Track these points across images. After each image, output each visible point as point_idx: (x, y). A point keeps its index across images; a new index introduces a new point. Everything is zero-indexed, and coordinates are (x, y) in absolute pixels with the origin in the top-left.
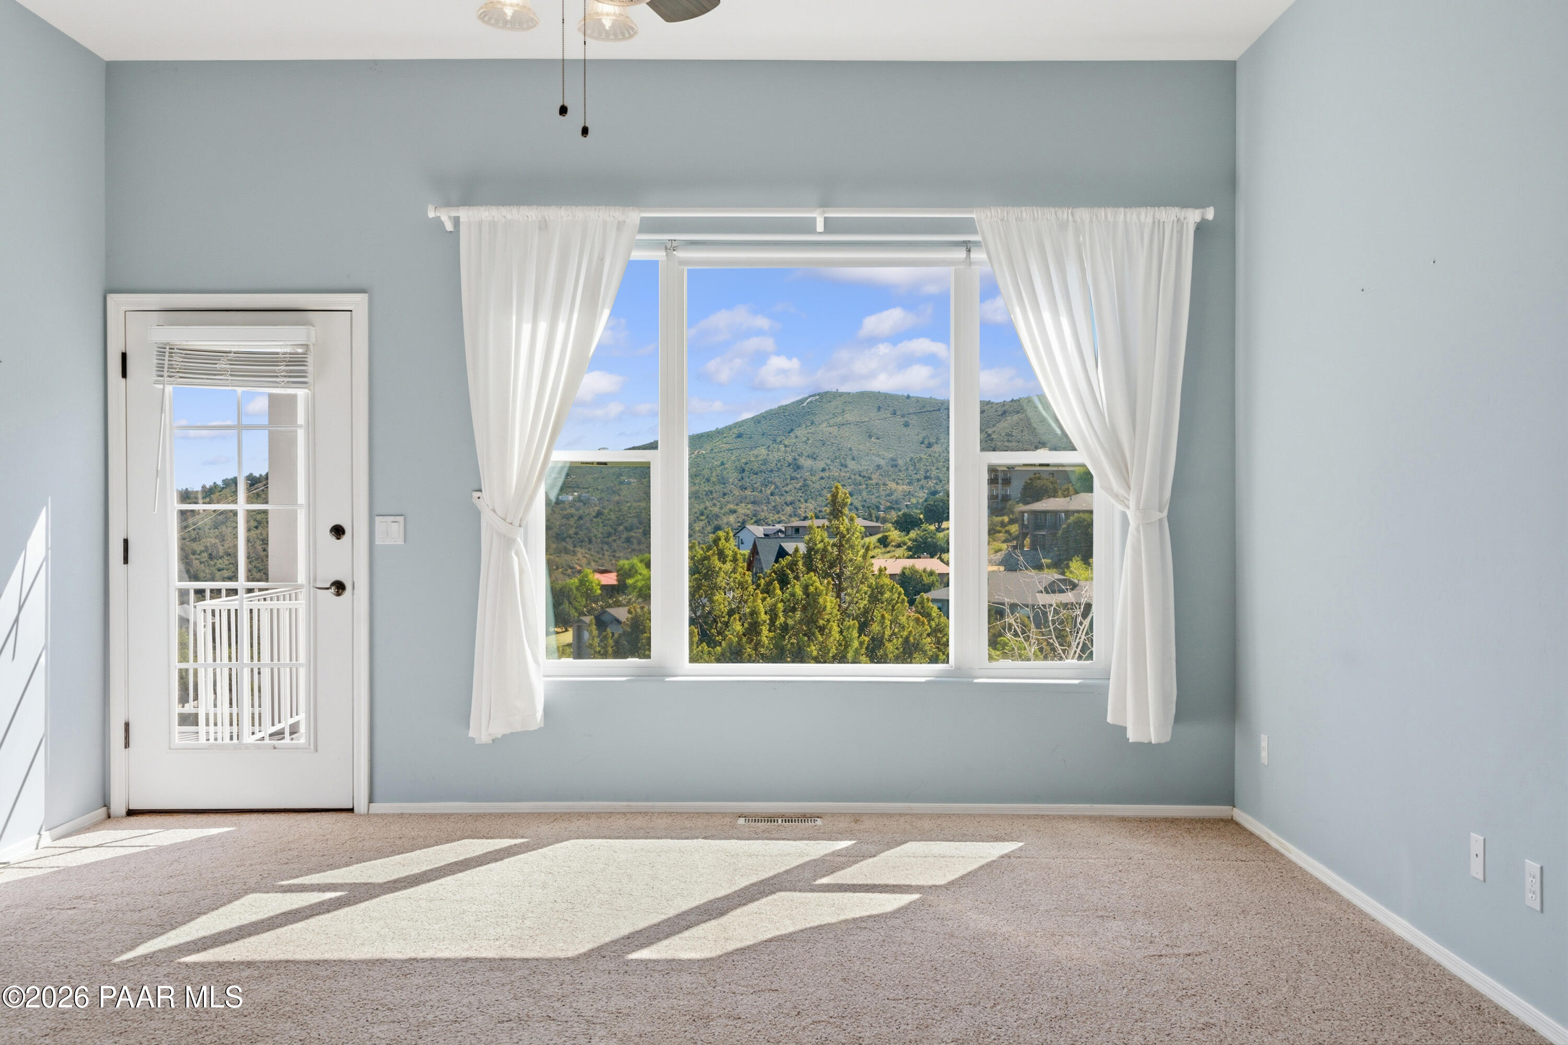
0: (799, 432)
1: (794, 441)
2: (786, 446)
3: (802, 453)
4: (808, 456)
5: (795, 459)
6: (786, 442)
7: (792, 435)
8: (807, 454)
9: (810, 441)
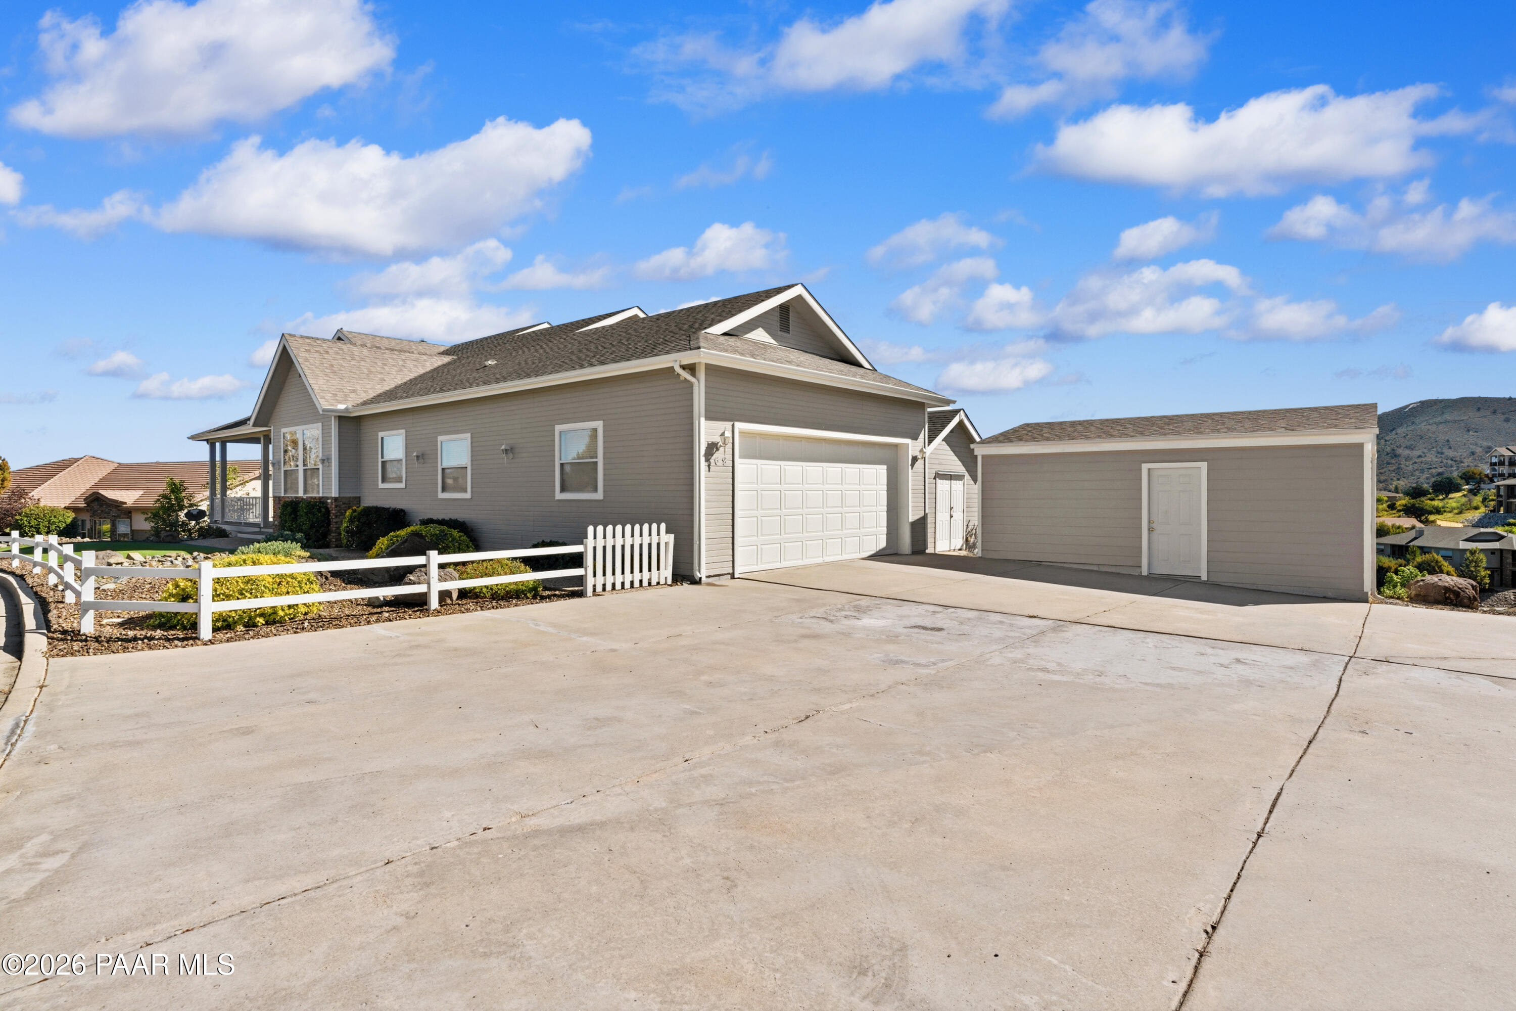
0: (1399, 431)
1: (1394, 437)
2: (1386, 441)
3: (1400, 445)
4: (1406, 447)
5: (1393, 450)
6: (1387, 438)
7: (1394, 432)
8: (1405, 446)
9: (1409, 436)
